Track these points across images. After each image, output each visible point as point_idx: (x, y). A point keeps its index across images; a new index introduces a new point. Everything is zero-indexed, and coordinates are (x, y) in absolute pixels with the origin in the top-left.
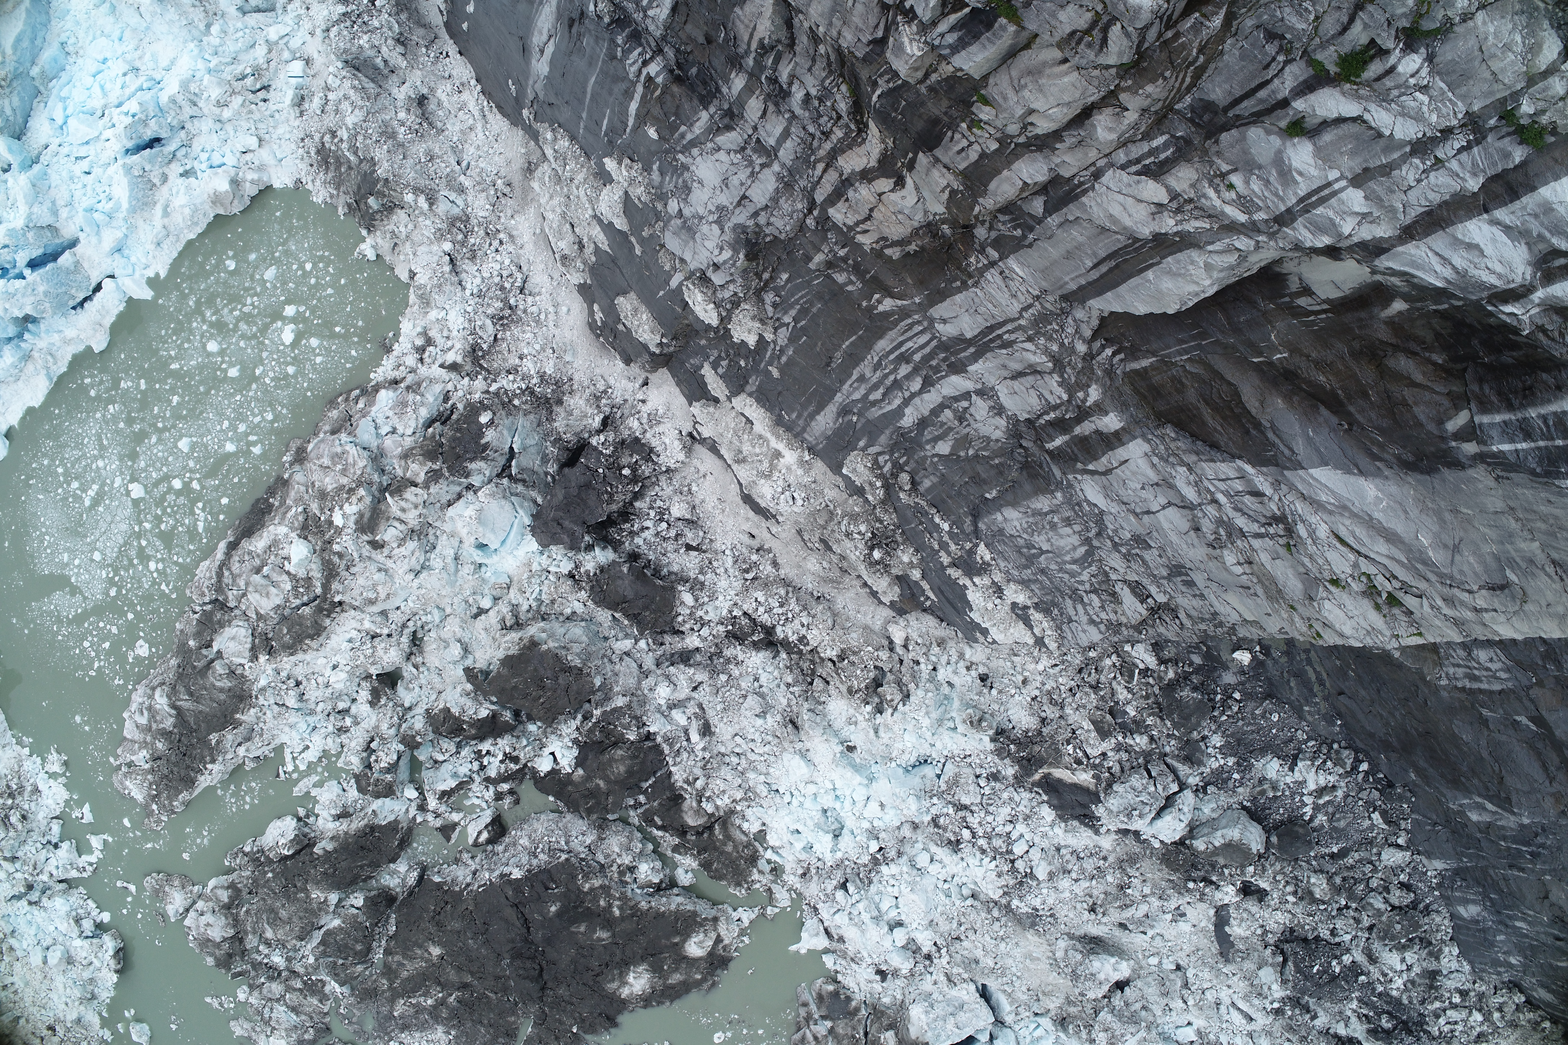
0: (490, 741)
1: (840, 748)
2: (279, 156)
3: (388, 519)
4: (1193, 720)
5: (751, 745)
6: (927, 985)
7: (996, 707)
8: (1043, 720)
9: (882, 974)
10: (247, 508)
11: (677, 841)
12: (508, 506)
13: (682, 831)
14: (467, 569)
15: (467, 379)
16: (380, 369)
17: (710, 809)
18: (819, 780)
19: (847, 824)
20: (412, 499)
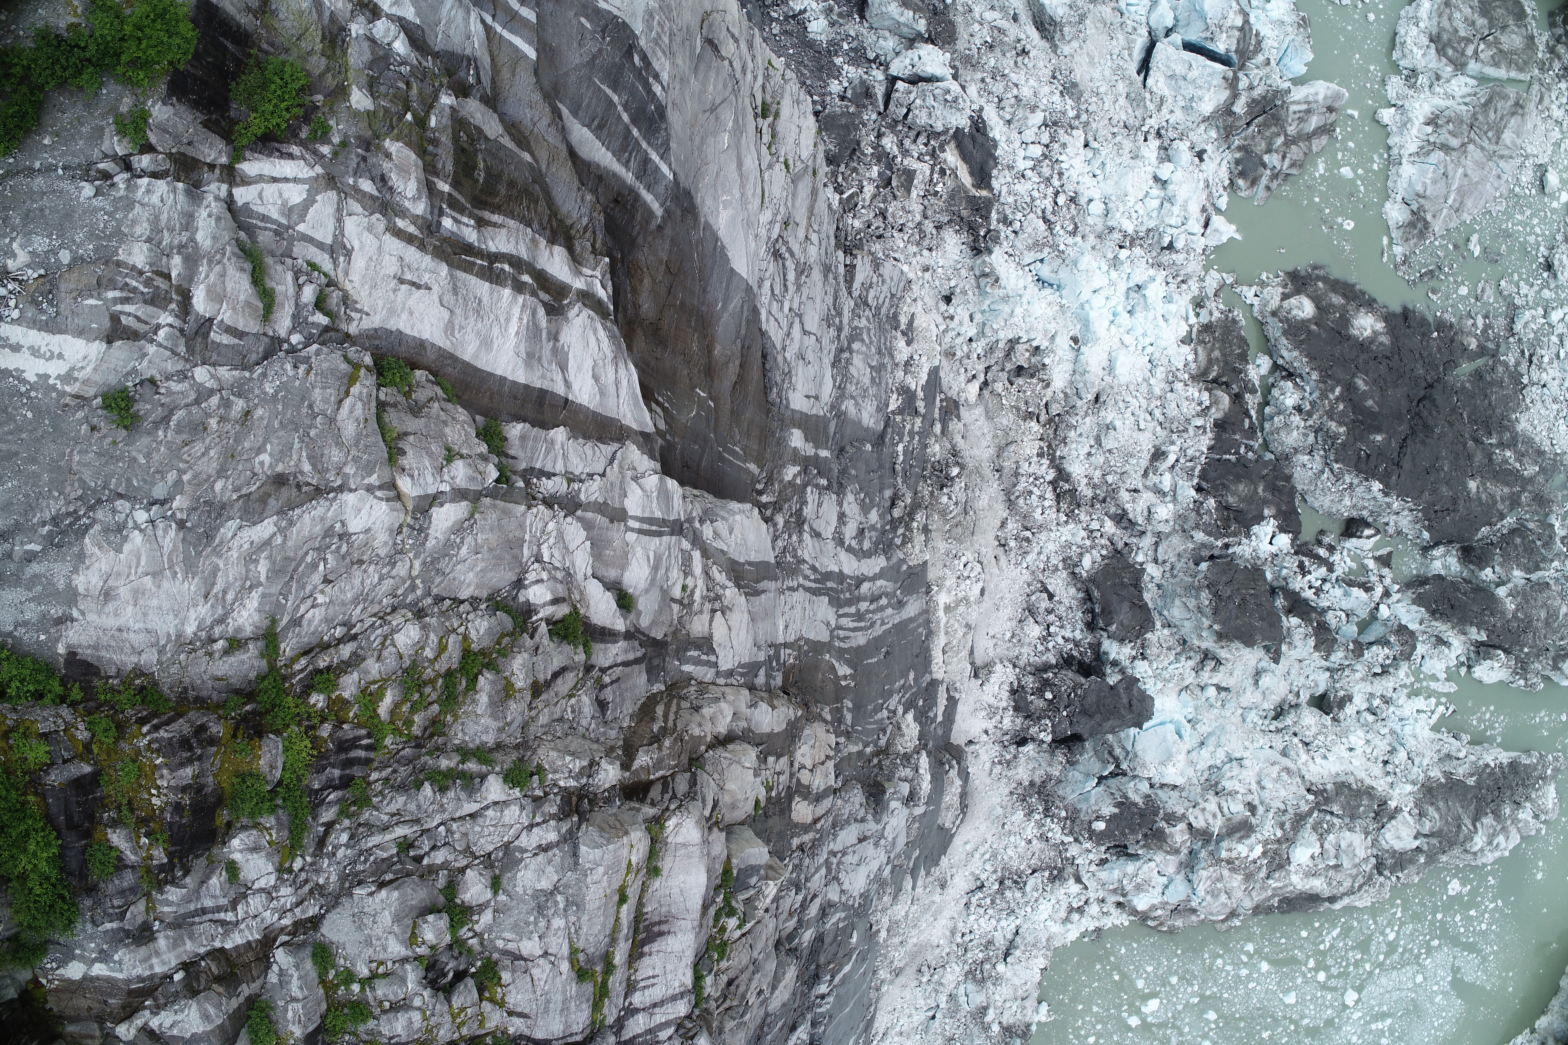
0: (1303, 595)
1: (1083, 349)
3: (1229, 819)
4: (843, 121)
5: (1137, 412)
6: (1178, 116)
7: (963, 272)
8: (938, 228)
9: (1200, 155)
11: (1247, 396)
12: (1139, 747)
13: (1237, 398)
14: (1203, 729)
15: (1077, 864)
16: (1117, 922)
17: (1206, 396)
18: (1116, 340)
19: (1124, 289)
20: (1201, 818)
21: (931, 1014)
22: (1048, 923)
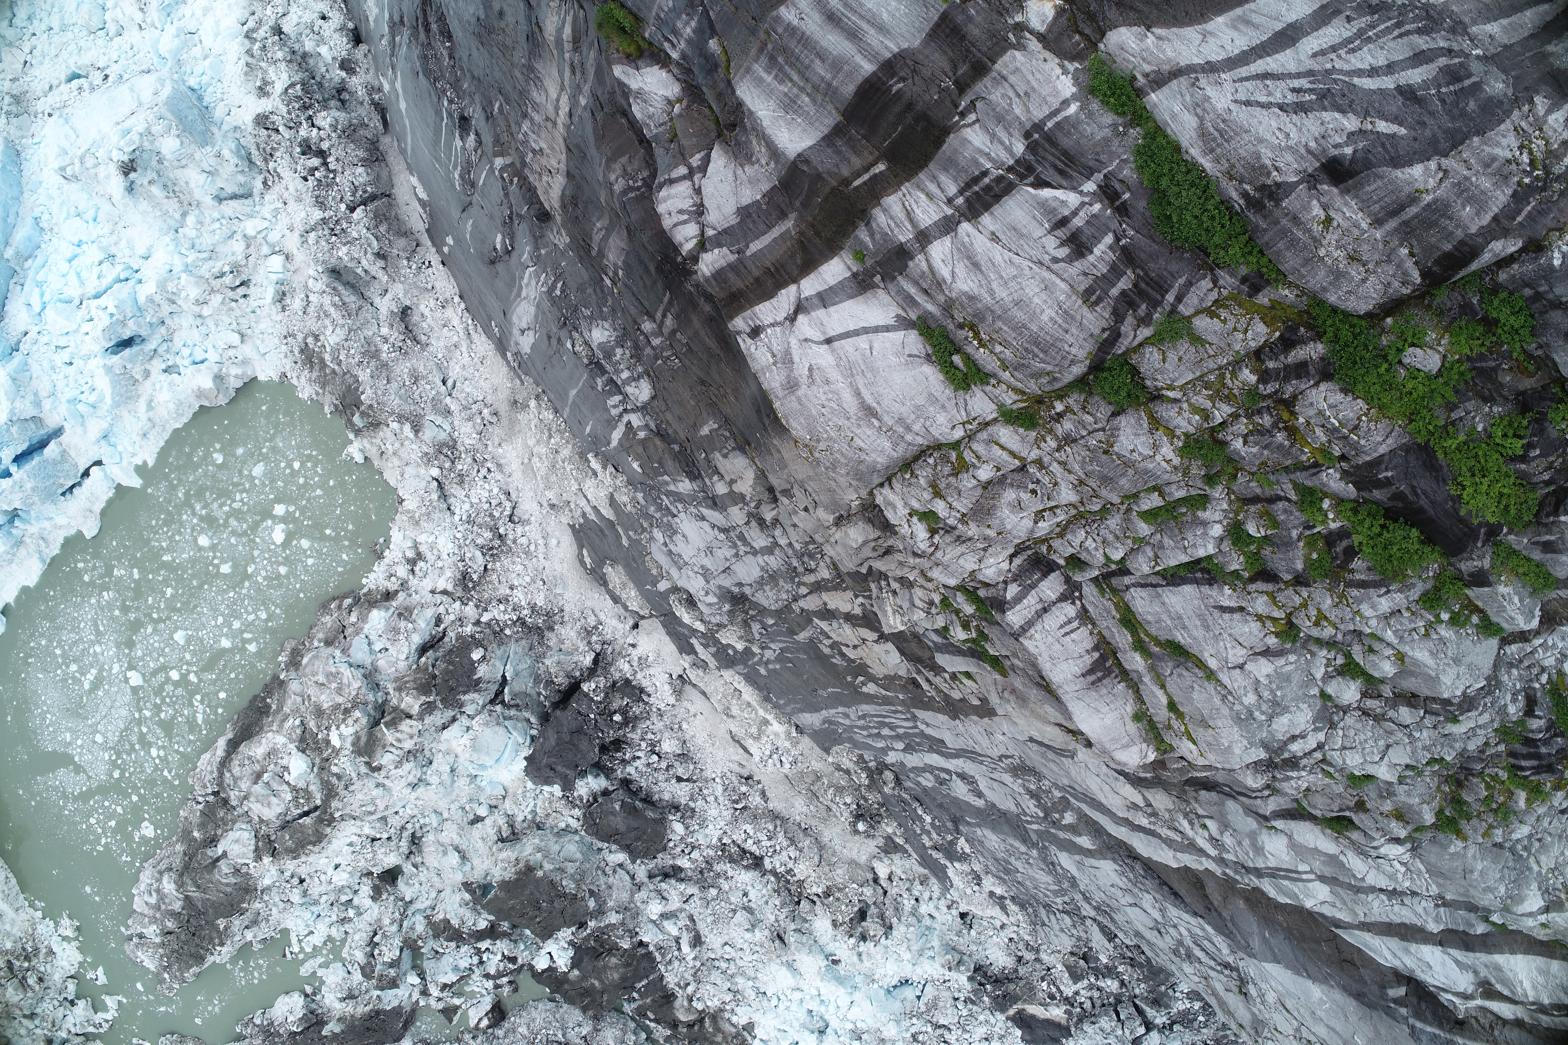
0: (490, 943)
1: (825, 963)
2: (263, 351)
3: (384, 746)
5: (740, 953)
7: (973, 948)
8: (1020, 959)
10: (245, 704)
11: (669, 1032)
12: (501, 730)
13: (674, 1025)
14: (462, 782)
15: (458, 603)
16: (372, 576)
17: (700, 1006)
18: (804, 988)
19: (831, 1024)
20: (408, 730)
21: (450, 383)
22: (432, 538)
